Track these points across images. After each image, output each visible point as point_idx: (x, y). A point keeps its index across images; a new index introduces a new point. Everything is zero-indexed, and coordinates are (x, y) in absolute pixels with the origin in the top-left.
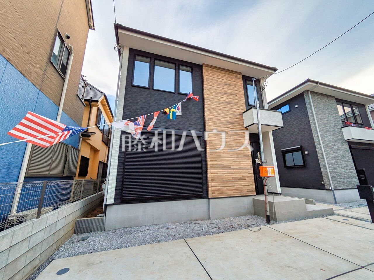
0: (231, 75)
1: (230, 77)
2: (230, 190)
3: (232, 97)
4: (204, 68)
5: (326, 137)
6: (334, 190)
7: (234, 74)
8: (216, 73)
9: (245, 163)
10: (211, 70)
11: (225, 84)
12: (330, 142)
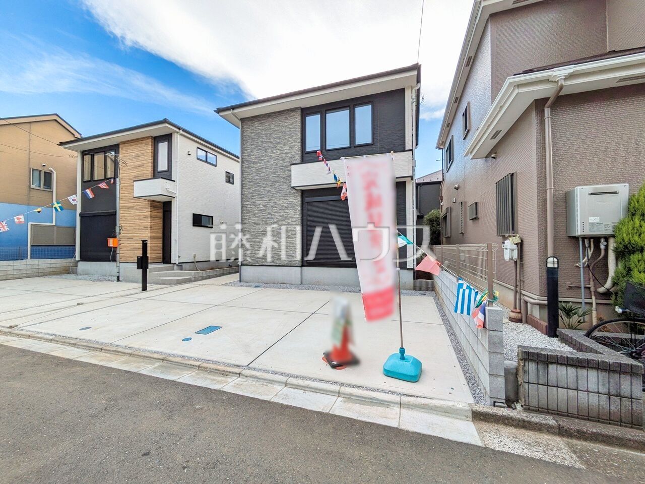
0: (141, 143)
1: (140, 147)
2: (131, 257)
3: (141, 168)
4: (120, 146)
5: (254, 191)
6: (242, 265)
7: (144, 141)
8: (128, 147)
9: (144, 235)
10: (126, 146)
11: (136, 157)
12: (261, 198)
